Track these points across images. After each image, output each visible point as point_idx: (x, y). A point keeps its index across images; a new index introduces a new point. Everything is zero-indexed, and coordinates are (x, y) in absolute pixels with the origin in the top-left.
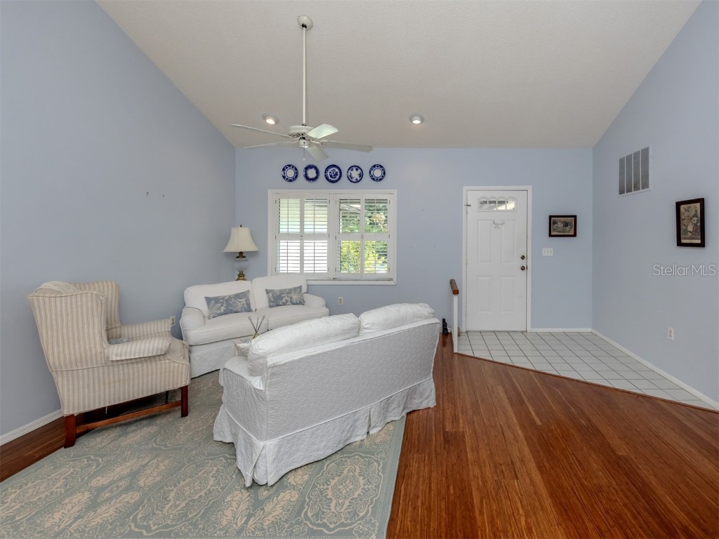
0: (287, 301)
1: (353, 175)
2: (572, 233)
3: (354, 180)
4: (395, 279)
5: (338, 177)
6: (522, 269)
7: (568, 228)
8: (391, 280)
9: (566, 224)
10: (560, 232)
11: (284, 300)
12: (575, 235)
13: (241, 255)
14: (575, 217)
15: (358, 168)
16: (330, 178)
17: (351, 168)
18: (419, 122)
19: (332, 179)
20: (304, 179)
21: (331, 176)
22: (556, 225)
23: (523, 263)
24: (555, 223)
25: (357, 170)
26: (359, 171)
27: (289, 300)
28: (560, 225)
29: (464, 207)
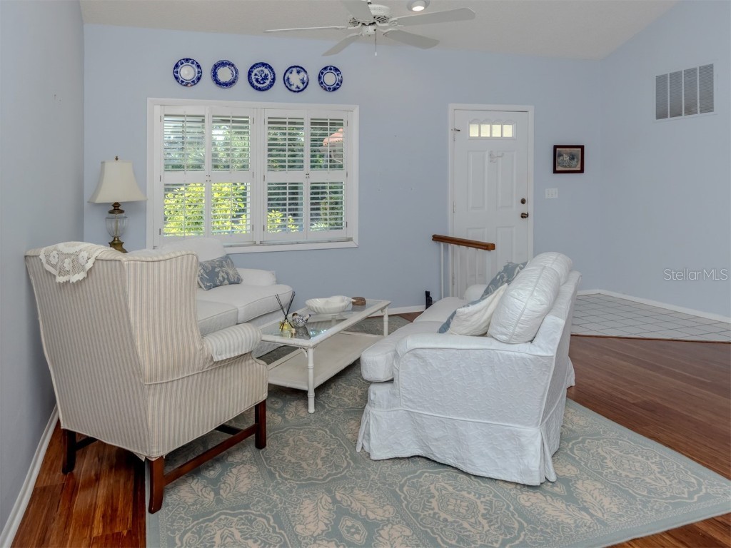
0: (224, 279)
1: (292, 81)
2: (578, 168)
3: (294, 88)
4: (356, 239)
5: (268, 82)
6: (522, 217)
7: (574, 162)
8: (350, 240)
9: (572, 158)
10: (566, 167)
11: (221, 278)
12: (582, 171)
13: (116, 208)
14: (582, 147)
15: (300, 69)
16: (256, 84)
17: (289, 69)
18: (422, 8)
19: (259, 85)
20: (213, 84)
21: (257, 80)
22: (561, 158)
23: (523, 209)
24: (561, 155)
25: (298, 72)
26: (302, 74)
27: (226, 277)
28: (566, 158)
29: (450, 133)
